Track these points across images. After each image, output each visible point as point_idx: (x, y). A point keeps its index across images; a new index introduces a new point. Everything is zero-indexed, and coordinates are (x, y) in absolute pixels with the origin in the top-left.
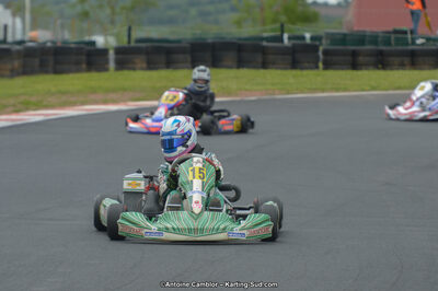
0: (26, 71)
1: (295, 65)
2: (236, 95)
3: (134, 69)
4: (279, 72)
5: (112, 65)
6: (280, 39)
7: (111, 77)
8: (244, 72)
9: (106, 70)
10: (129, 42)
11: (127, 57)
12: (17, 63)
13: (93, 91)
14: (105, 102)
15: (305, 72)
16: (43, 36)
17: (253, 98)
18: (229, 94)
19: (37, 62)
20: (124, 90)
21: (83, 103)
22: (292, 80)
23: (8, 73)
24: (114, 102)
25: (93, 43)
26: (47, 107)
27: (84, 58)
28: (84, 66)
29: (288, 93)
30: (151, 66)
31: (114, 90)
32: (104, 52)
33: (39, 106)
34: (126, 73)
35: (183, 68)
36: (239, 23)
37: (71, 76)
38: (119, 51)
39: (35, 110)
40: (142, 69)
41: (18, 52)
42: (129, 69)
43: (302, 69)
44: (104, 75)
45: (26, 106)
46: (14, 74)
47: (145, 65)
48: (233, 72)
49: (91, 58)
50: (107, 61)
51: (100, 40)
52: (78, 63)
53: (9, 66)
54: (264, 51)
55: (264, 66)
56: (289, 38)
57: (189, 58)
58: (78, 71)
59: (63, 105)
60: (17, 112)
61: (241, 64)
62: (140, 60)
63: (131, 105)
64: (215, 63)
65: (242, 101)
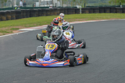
1: (123, 12)
2: (110, 19)
3: (86, 13)
4: (119, 14)
5: (81, 12)
6: (120, 6)
7: (81, 15)
8: (111, 14)
9: (79, 13)
10: (85, 7)
11: (84, 10)
13: (76, 18)
14: (79, 21)
16: (65, 6)
17: (113, 20)
18: (108, 19)
20: (84, 18)
21: (74, 21)
22: (122, 16)
23: (57, 14)
24: (81, 21)
25: (76, 7)
27: (74, 11)
28: (74, 13)
29: (122, 19)
30: (90, 12)
31: (81, 18)
32: (79, 9)
34: (84, 14)
35: (97, 13)
36: (110, 2)
37: (71, 15)
38: (82, 9)
41: (59, 9)
42: (85, 13)
47: (88, 12)
48: (109, 14)
49: (76, 11)
50: (80, 12)
51: (78, 7)
52: (73, 12)
53: (57, 13)
54: (116, 9)
55: (116, 12)
56: (122, 6)
57: (99, 11)
61: (111, 12)
62: (87, 11)
63: (85, 22)
64: (105, 12)
65: (111, 21)
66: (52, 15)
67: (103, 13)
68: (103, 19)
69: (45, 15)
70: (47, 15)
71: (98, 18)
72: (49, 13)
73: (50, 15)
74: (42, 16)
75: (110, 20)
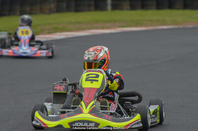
0: (59, 10)
3: (122, 9)
5: (109, 7)
8: (187, 12)
9: (106, 10)
12: (53, 6)
13: (97, 22)
14: (103, 28)
17: (190, 26)
18: (177, 24)
19: (64, 5)
20: (115, 21)
21: (90, 29)
23: (47, 11)
24: (108, 28)
26: (68, 31)
27: (93, 3)
28: (93, 8)
30: (133, 7)
31: (109, 22)
33: (63, 30)
34: (117, 12)
35: (151, 9)
39: (61, 32)
40: (127, 9)
42: (119, 9)
45: (56, 30)
46: (51, 12)
47: (129, 7)
48: (181, 12)
52: (89, 6)
53: (48, 7)
57: (155, 3)
58: (89, 10)
59: (78, 30)
60: (50, 33)
61: (186, 7)
62: (126, 4)
63: (119, 30)
64: (171, 6)
65: (184, 28)
67: (166, 8)
68: (164, 25)
69: (18, 13)
72: (28, 9)
73: (31, 13)
74: (9, 15)
75: (181, 26)
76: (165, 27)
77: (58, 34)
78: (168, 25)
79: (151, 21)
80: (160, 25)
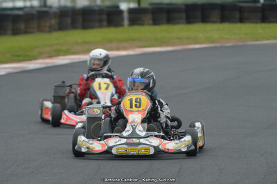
0: (61, 27)
1: (264, 19)
3: (142, 24)
4: (252, 25)
5: (126, 22)
7: (126, 31)
9: (122, 25)
10: (139, 4)
11: (136, 16)
12: (54, 22)
13: (110, 41)
14: (118, 49)
15: (271, 25)
17: (230, 44)
18: (213, 42)
19: (69, 20)
20: (133, 40)
22: (260, 31)
23: (47, 29)
24: (125, 49)
25: (118, 7)
26: (73, 53)
27: (105, 17)
28: (105, 23)
29: (257, 40)
30: (156, 22)
31: (125, 41)
33: (67, 52)
34: (136, 28)
35: (179, 23)
37: (95, 31)
38: (131, 11)
39: (64, 55)
40: (149, 24)
42: (139, 24)
43: (269, 22)
44: (120, 29)
45: (58, 53)
46: (51, 29)
47: (151, 22)
48: (218, 26)
49: (111, 17)
50: (122, 19)
51: (124, 6)
52: (100, 21)
53: (48, 24)
54: (241, 10)
55: (241, 20)
57: (184, 15)
58: (100, 27)
60: (50, 57)
61: (223, 19)
62: (147, 18)
63: (138, 51)
64: (205, 19)
65: (222, 47)
66: (30, 33)
67: (198, 22)
68: (196, 43)
69: (10, 32)
70: (16, 32)
71: (180, 40)
72: (22, 26)
73: (26, 32)
75: (218, 45)
76: (198, 46)
77: (61, 57)
78: (201, 43)
79: (179, 38)
80: (190, 44)
